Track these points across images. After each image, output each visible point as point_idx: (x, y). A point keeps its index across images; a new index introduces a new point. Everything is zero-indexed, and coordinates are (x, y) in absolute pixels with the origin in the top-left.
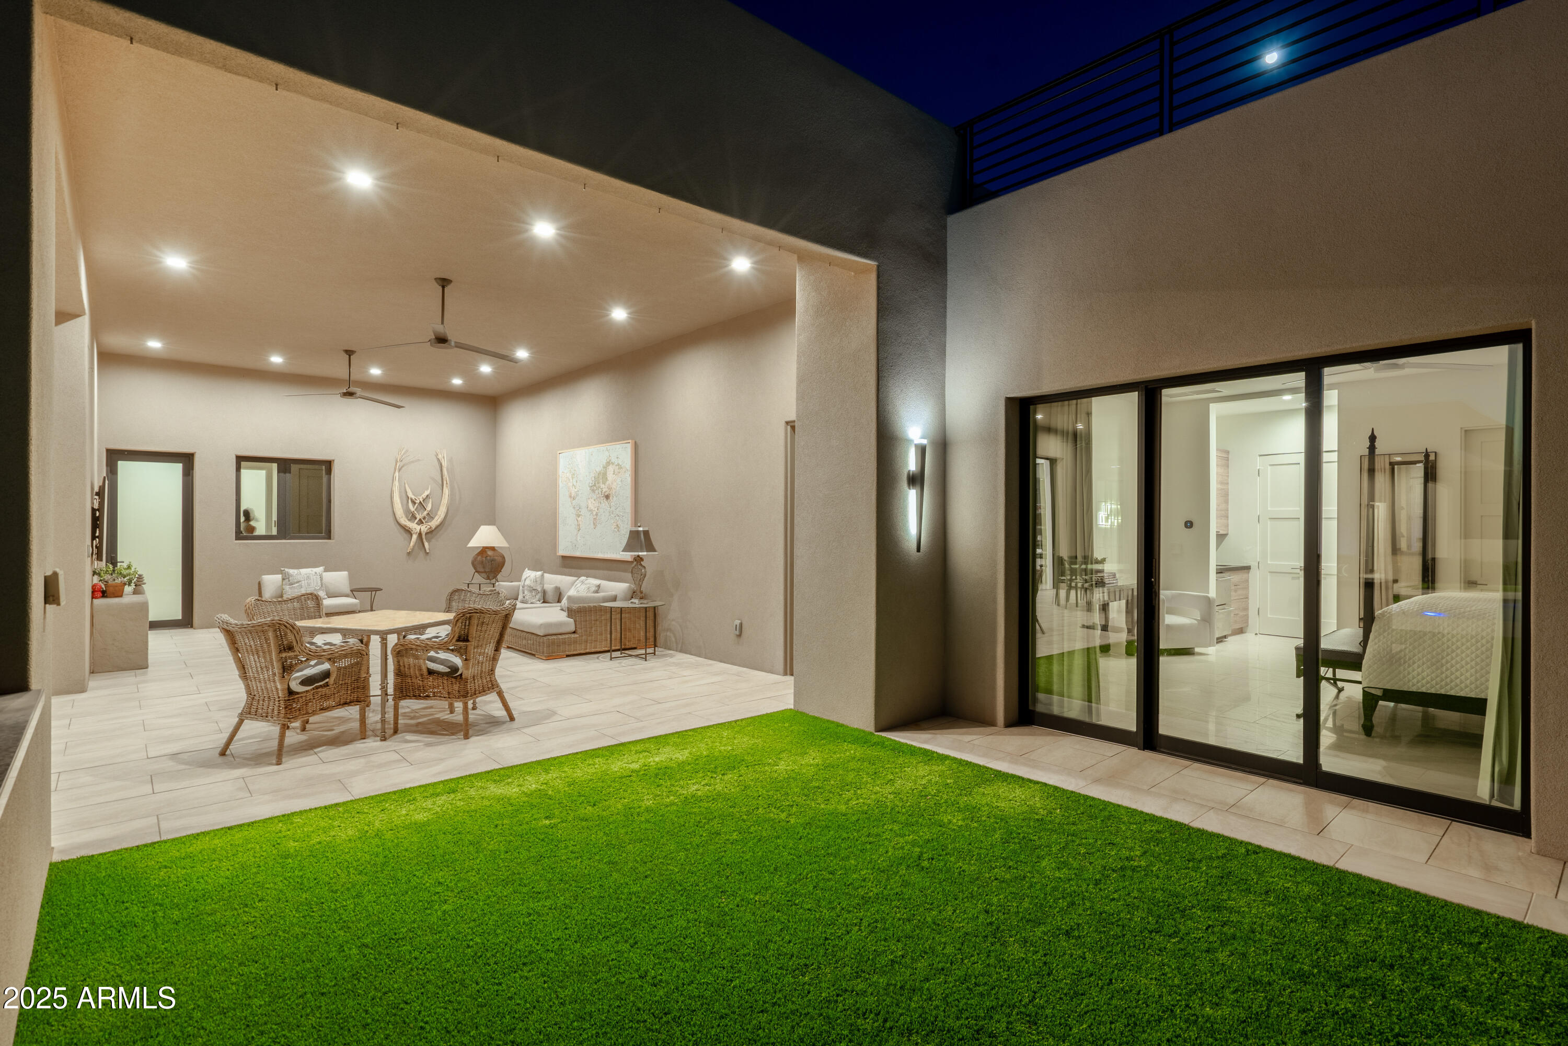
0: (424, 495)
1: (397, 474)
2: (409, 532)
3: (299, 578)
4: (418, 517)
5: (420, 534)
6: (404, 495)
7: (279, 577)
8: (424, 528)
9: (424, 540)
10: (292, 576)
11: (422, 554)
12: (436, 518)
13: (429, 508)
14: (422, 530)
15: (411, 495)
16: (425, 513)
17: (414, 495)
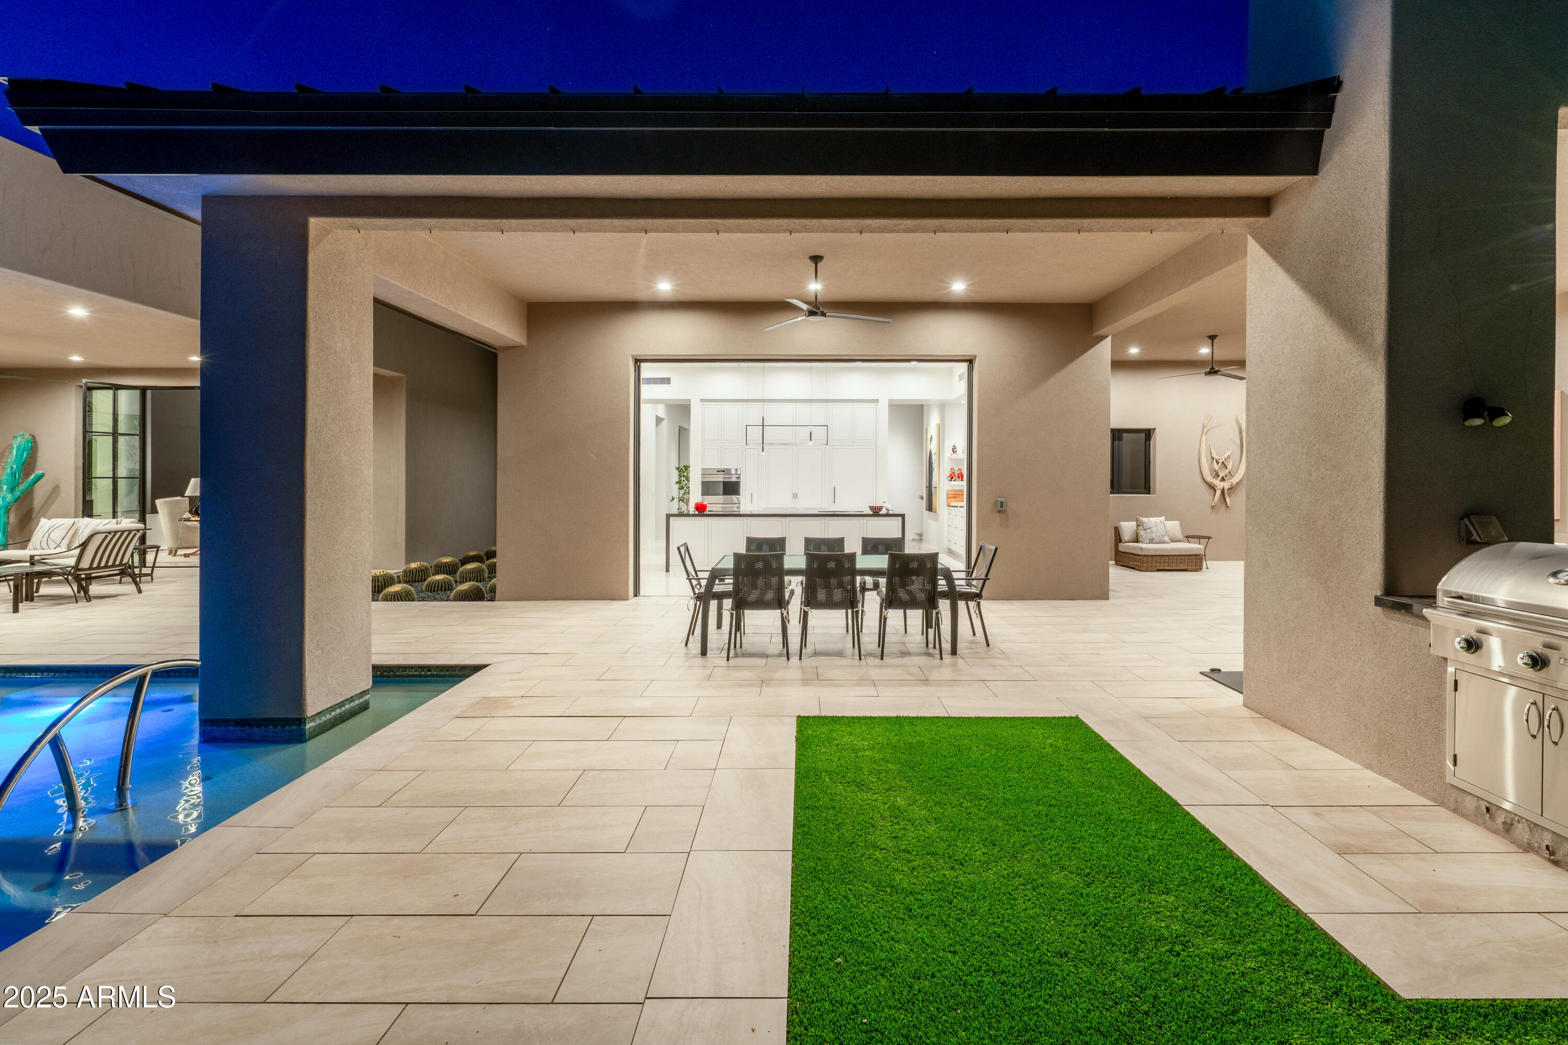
0: (1226, 456)
1: (1204, 438)
2: (1213, 488)
3: (1150, 525)
4: (1221, 475)
5: (1223, 491)
6: (1209, 455)
7: (1134, 523)
8: (1226, 485)
9: (1226, 496)
10: (1145, 523)
11: (1223, 507)
12: (1236, 476)
13: (1230, 467)
14: (1225, 487)
15: (1215, 456)
16: (1227, 471)
17: (1217, 455)
